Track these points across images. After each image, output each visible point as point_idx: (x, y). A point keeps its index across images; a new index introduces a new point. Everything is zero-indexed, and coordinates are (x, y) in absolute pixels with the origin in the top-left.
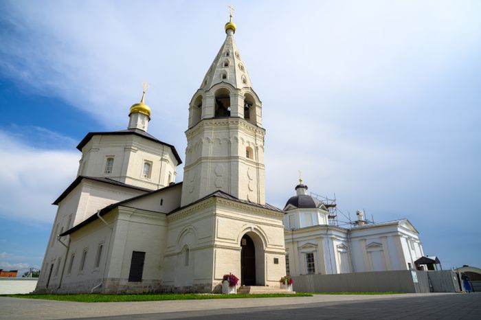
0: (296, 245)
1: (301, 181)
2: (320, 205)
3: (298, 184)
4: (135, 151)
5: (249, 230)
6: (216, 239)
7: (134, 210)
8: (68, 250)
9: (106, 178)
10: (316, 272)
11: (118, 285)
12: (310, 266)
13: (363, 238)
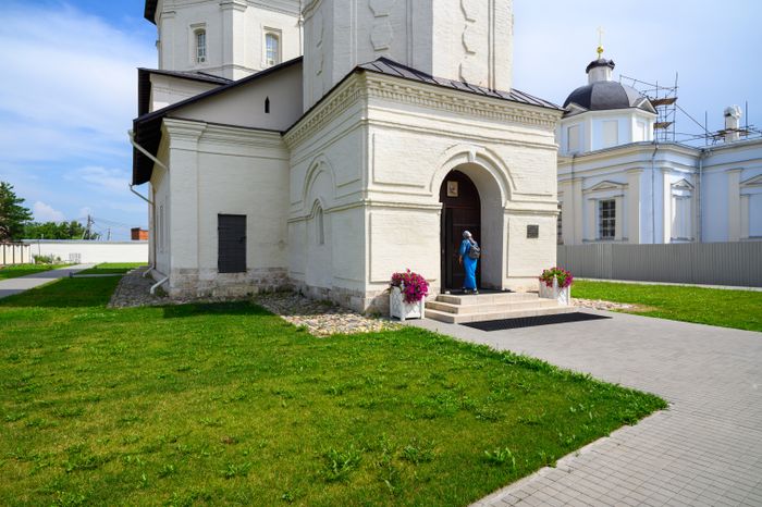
0: (579, 186)
1: (600, 51)
2: (639, 100)
3: (595, 59)
4: (242, 8)
5: (464, 160)
6: (371, 187)
7: (202, 126)
8: (154, 207)
9: (199, 73)
10: (618, 235)
11: (197, 280)
12: (604, 224)
13: (737, 167)
